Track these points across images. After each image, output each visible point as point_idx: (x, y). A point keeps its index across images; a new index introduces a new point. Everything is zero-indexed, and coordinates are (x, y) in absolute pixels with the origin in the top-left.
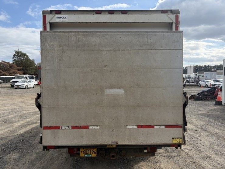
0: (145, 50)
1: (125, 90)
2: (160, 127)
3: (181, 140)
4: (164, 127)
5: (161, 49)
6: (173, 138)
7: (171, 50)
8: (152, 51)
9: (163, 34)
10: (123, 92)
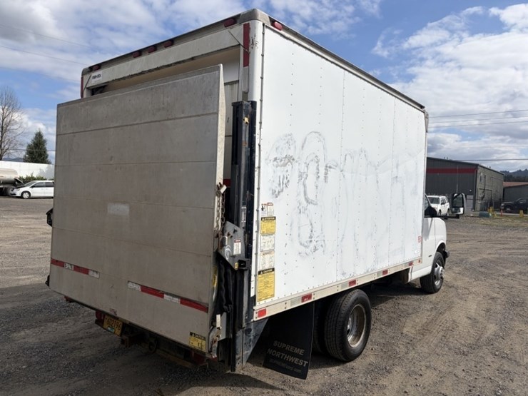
0: (159, 121)
1: (130, 208)
2: (171, 297)
3: (204, 343)
4: (177, 300)
5: (182, 115)
6: (191, 334)
7: (199, 116)
8: (169, 122)
9: (187, 81)
10: (128, 210)
